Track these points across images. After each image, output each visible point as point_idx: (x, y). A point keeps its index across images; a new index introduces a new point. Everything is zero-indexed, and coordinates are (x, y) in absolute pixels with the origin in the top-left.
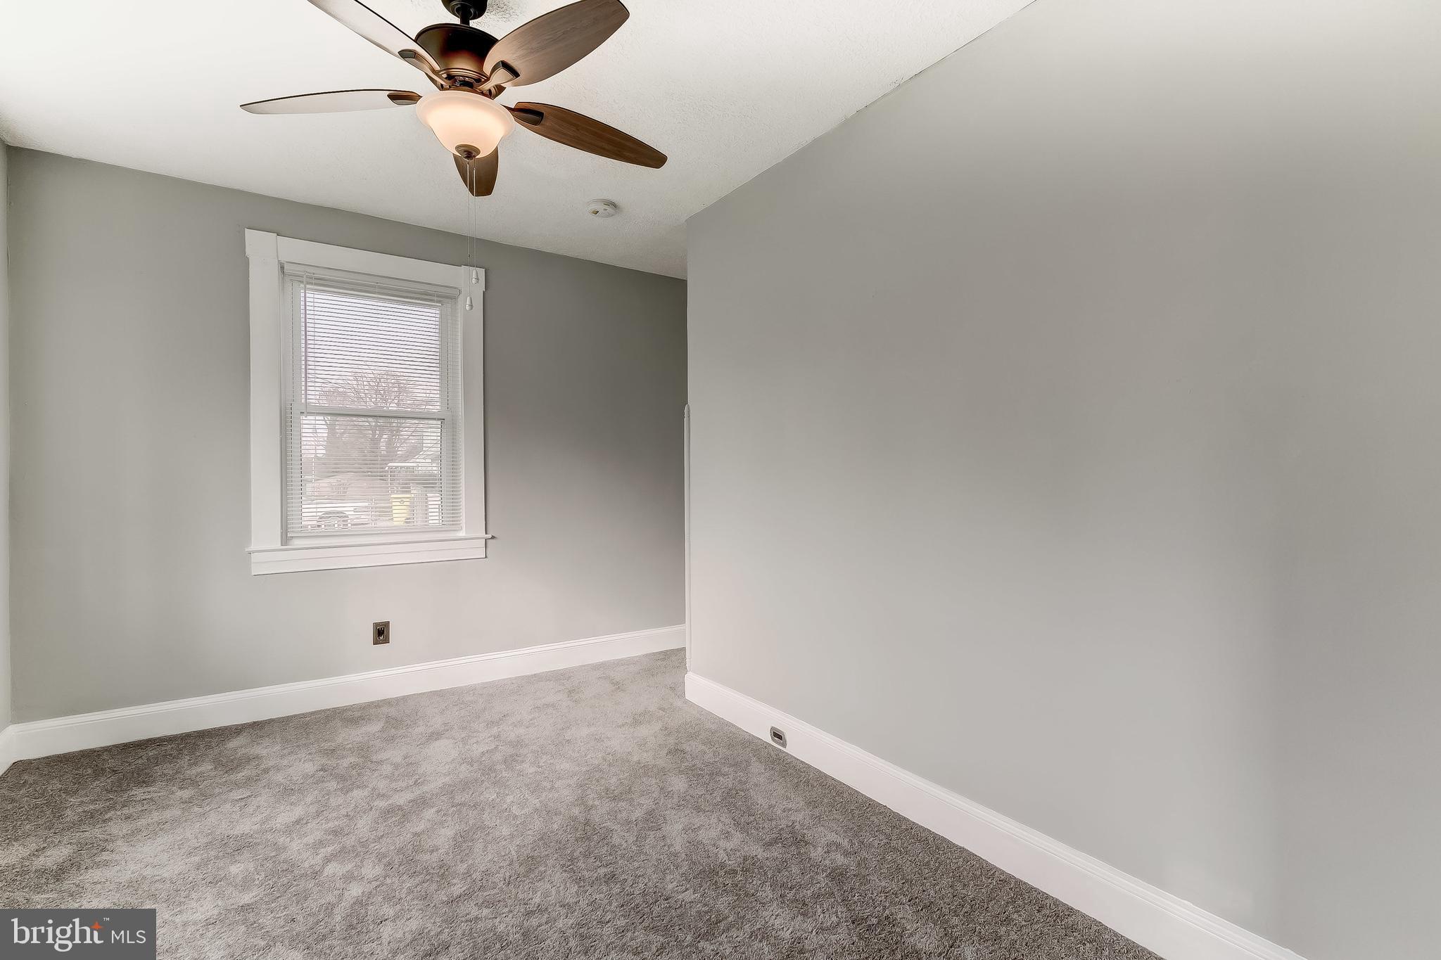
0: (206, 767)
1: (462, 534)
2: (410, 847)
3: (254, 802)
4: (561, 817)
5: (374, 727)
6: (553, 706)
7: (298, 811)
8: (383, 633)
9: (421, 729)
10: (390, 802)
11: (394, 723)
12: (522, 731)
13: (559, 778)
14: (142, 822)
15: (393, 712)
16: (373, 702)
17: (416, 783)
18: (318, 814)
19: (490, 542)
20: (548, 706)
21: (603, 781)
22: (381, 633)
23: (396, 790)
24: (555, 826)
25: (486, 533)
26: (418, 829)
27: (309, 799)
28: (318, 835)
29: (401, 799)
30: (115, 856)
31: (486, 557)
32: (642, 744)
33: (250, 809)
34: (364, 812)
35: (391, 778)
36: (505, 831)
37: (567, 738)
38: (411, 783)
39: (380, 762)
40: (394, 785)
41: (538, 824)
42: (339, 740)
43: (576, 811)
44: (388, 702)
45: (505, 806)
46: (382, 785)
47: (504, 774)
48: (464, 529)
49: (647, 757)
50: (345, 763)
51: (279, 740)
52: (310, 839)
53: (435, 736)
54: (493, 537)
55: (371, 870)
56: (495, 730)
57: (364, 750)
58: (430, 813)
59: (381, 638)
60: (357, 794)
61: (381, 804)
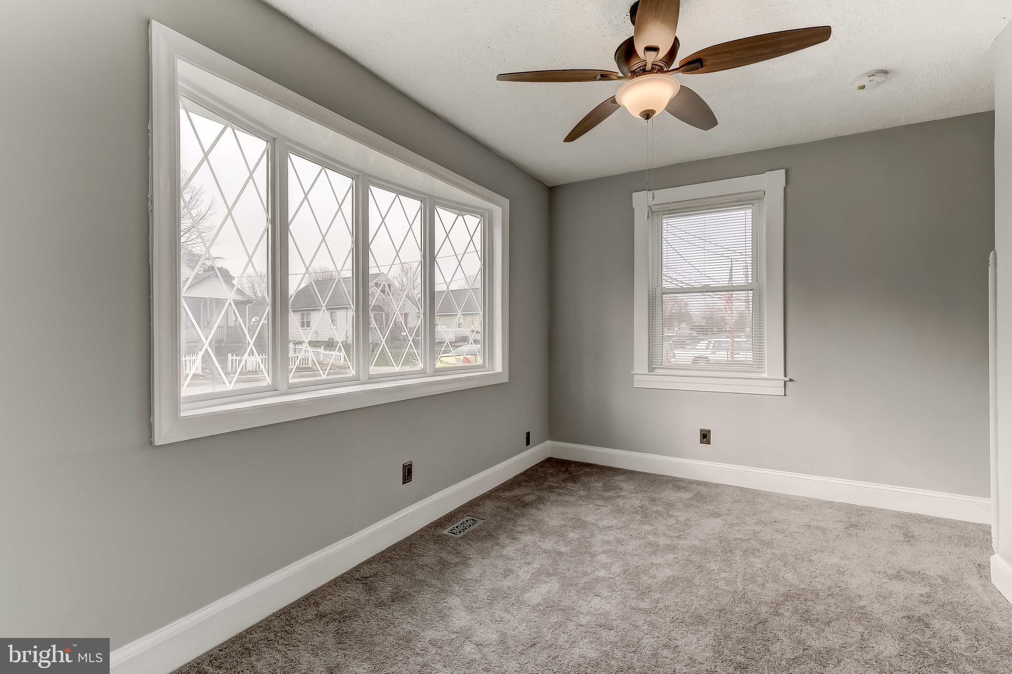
0: (600, 485)
1: (765, 375)
2: (643, 568)
3: (602, 509)
4: (748, 606)
5: (685, 496)
6: (824, 531)
7: (614, 522)
8: (706, 437)
9: (711, 508)
10: (656, 540)
11: (700, 498)
12: (779, 537)
13: (775, 581)
14: (562, 498)
15: (704, 490)
16: (697, 481)
17: (679, 537)
18: (621, 528)
19: (789, 384)
20: (818, 528)
21: (809, 603)
22: (705, 436)
23: (665, 535)
24: (737, 609)
25: (785, 376)
26: (655, 561)
27: (623, 519)
28: (611, 538)
29: (662, 541)
30: (544, 508)
31: (785, 395)
32: (883, 597)
33: (597, 512)
34: (639, 539)
35: (669, 527)
36: (702, 592)
37: (812, 558)
38: (677, 535)
39: (671, 516)
40: (667, 532)
41: (726, 600)
42: (663, 495)
43: (764, 609)
44: (706, 484)
45: (717, 578)
46: (661, 528)
47: (737, 558)
48: (766, 372)
49: (878, 609)
50: (655, 508)
51: (636, 484)
52: (606, 538)
53: (716, 515)
54: (791, 380)
55: (616, 568)
56: (757, 528)
57: (670, 505)
58: (670, 557)
59: (705, 440)
60: (646, 527)
61: (651, 538)
